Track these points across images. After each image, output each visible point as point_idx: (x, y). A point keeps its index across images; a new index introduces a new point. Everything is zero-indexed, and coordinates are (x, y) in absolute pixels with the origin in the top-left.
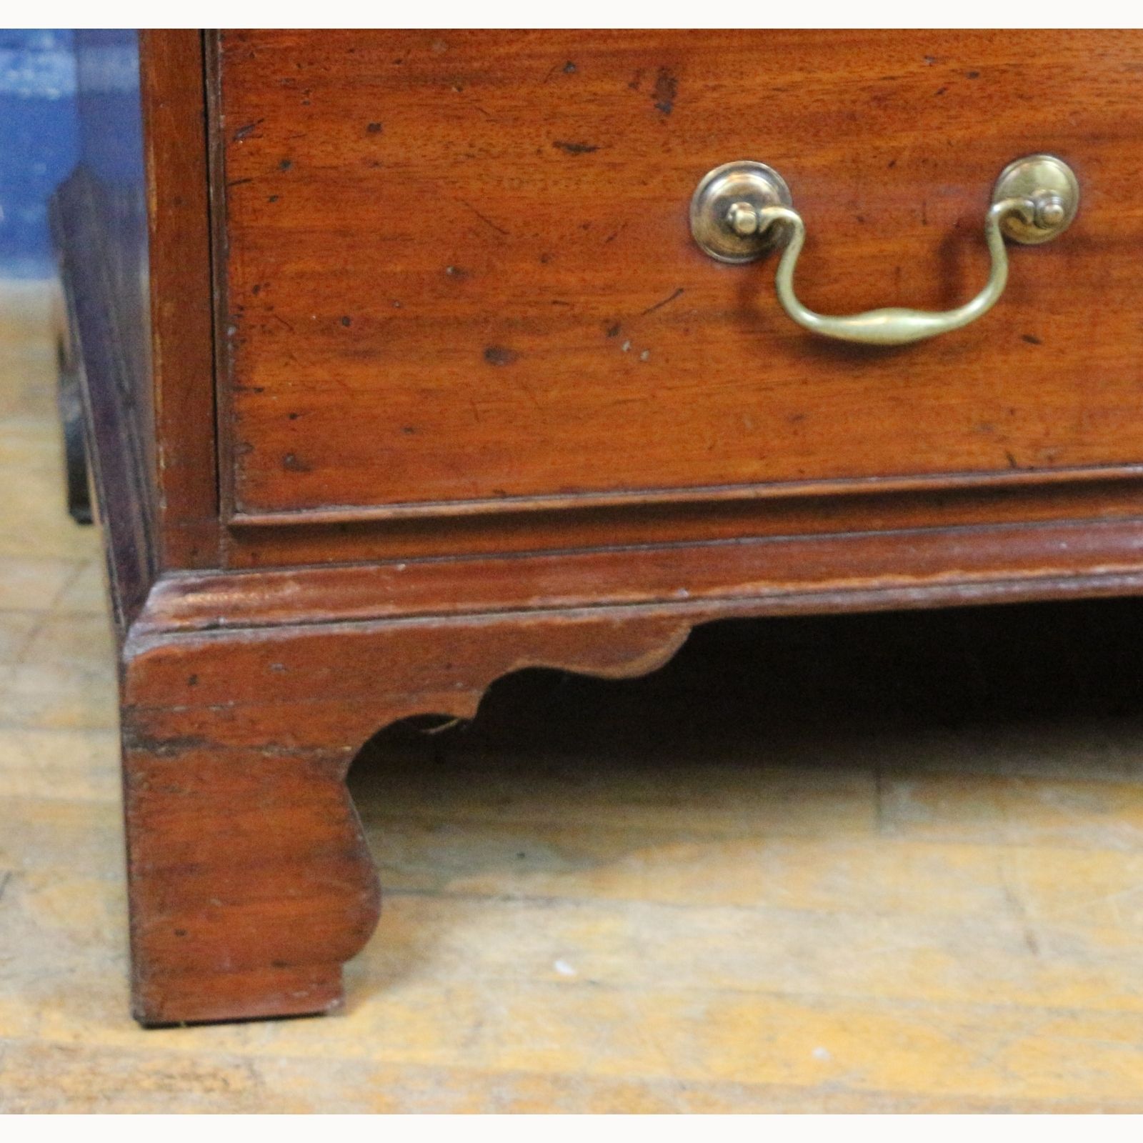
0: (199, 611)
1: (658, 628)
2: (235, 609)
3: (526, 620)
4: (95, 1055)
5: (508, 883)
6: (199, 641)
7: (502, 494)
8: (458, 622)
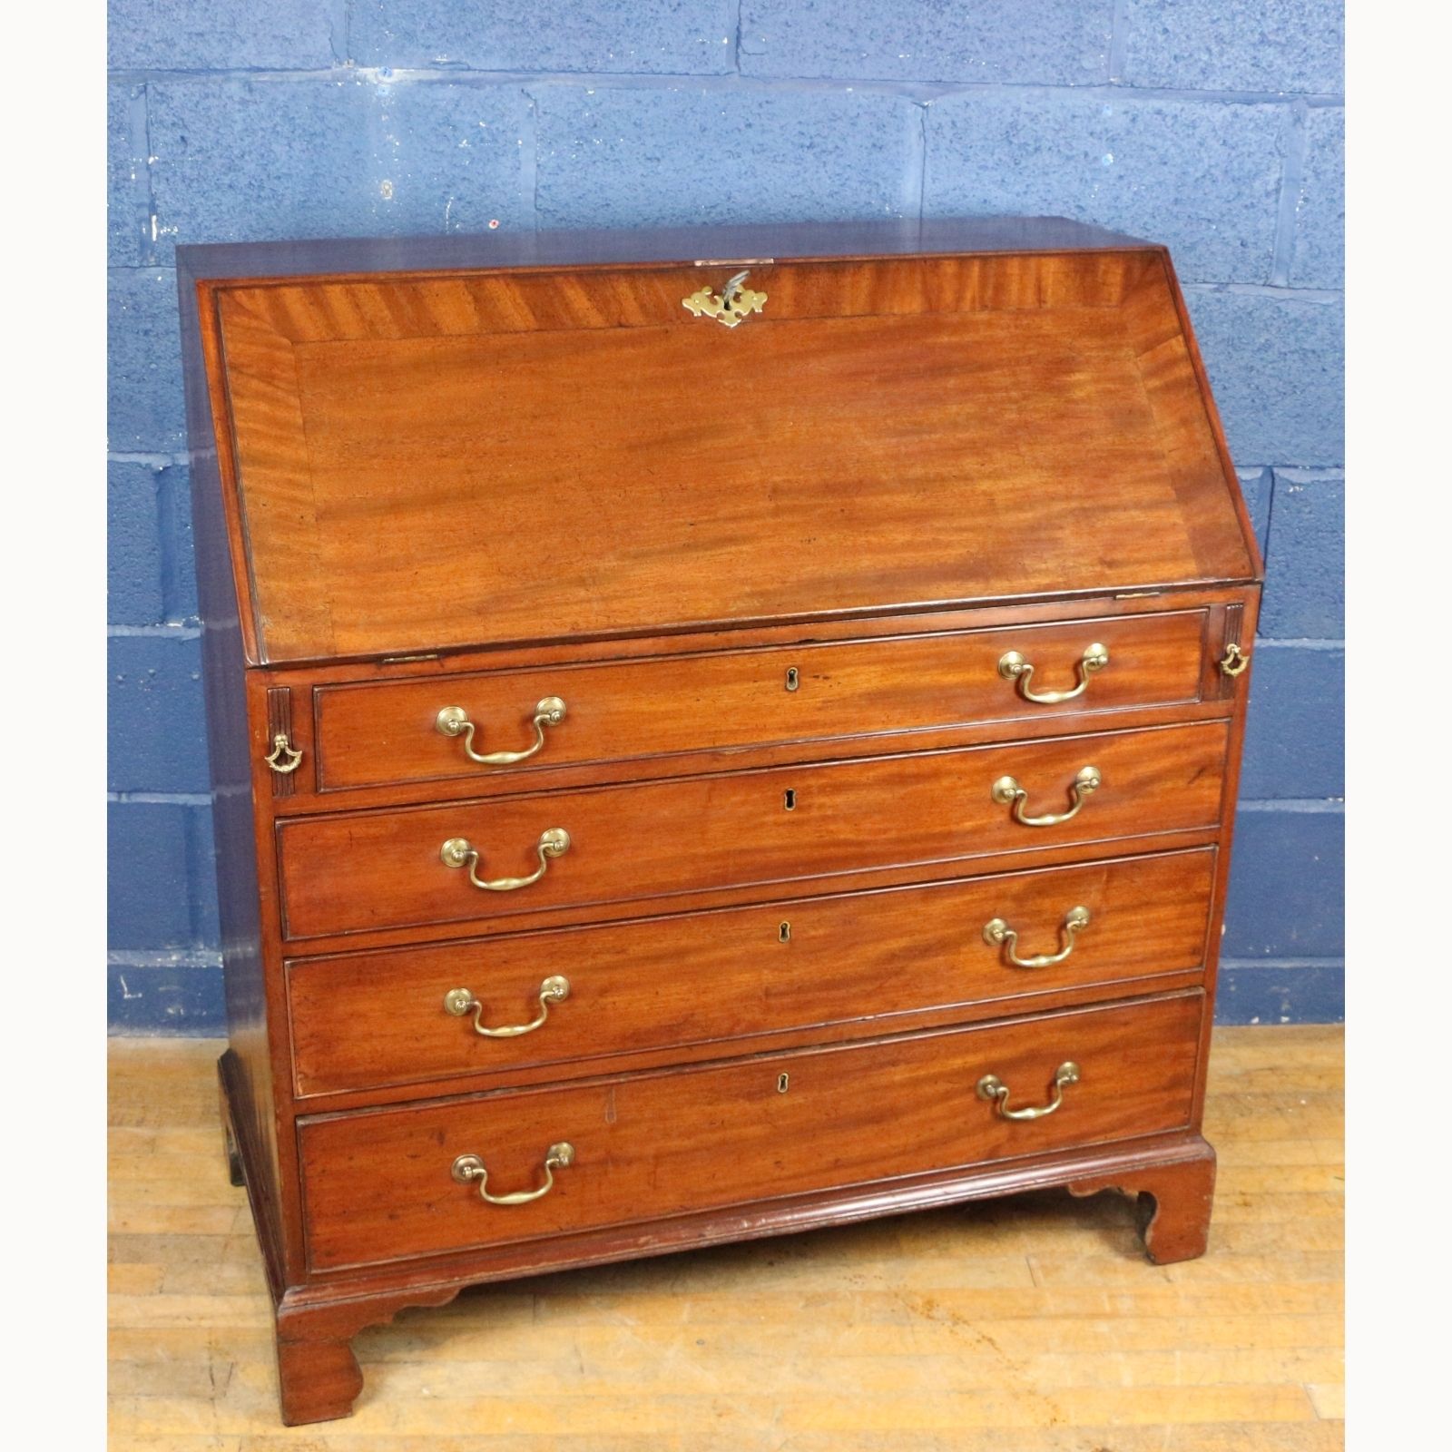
0: (300, 1300)
1: (449, 1291)
2: (313, 1299)
3: (407, 1293)
4: (272, 1439)
5: (403, 1355)
6: (302, 1310)
7: (396, 1256)
8: (385, 1295)
